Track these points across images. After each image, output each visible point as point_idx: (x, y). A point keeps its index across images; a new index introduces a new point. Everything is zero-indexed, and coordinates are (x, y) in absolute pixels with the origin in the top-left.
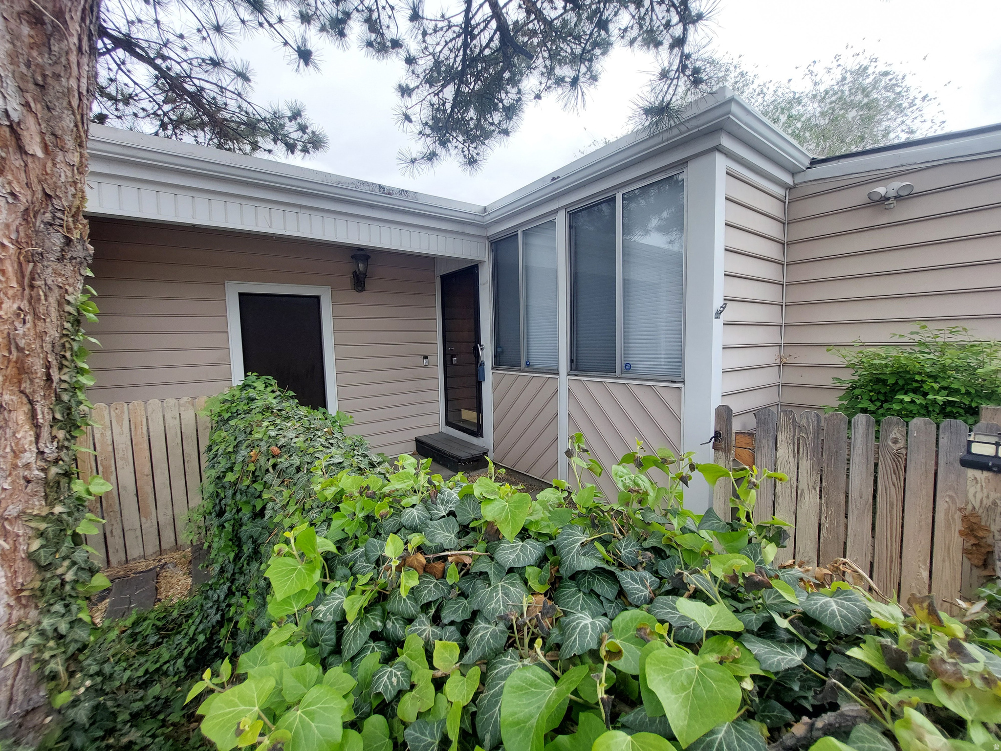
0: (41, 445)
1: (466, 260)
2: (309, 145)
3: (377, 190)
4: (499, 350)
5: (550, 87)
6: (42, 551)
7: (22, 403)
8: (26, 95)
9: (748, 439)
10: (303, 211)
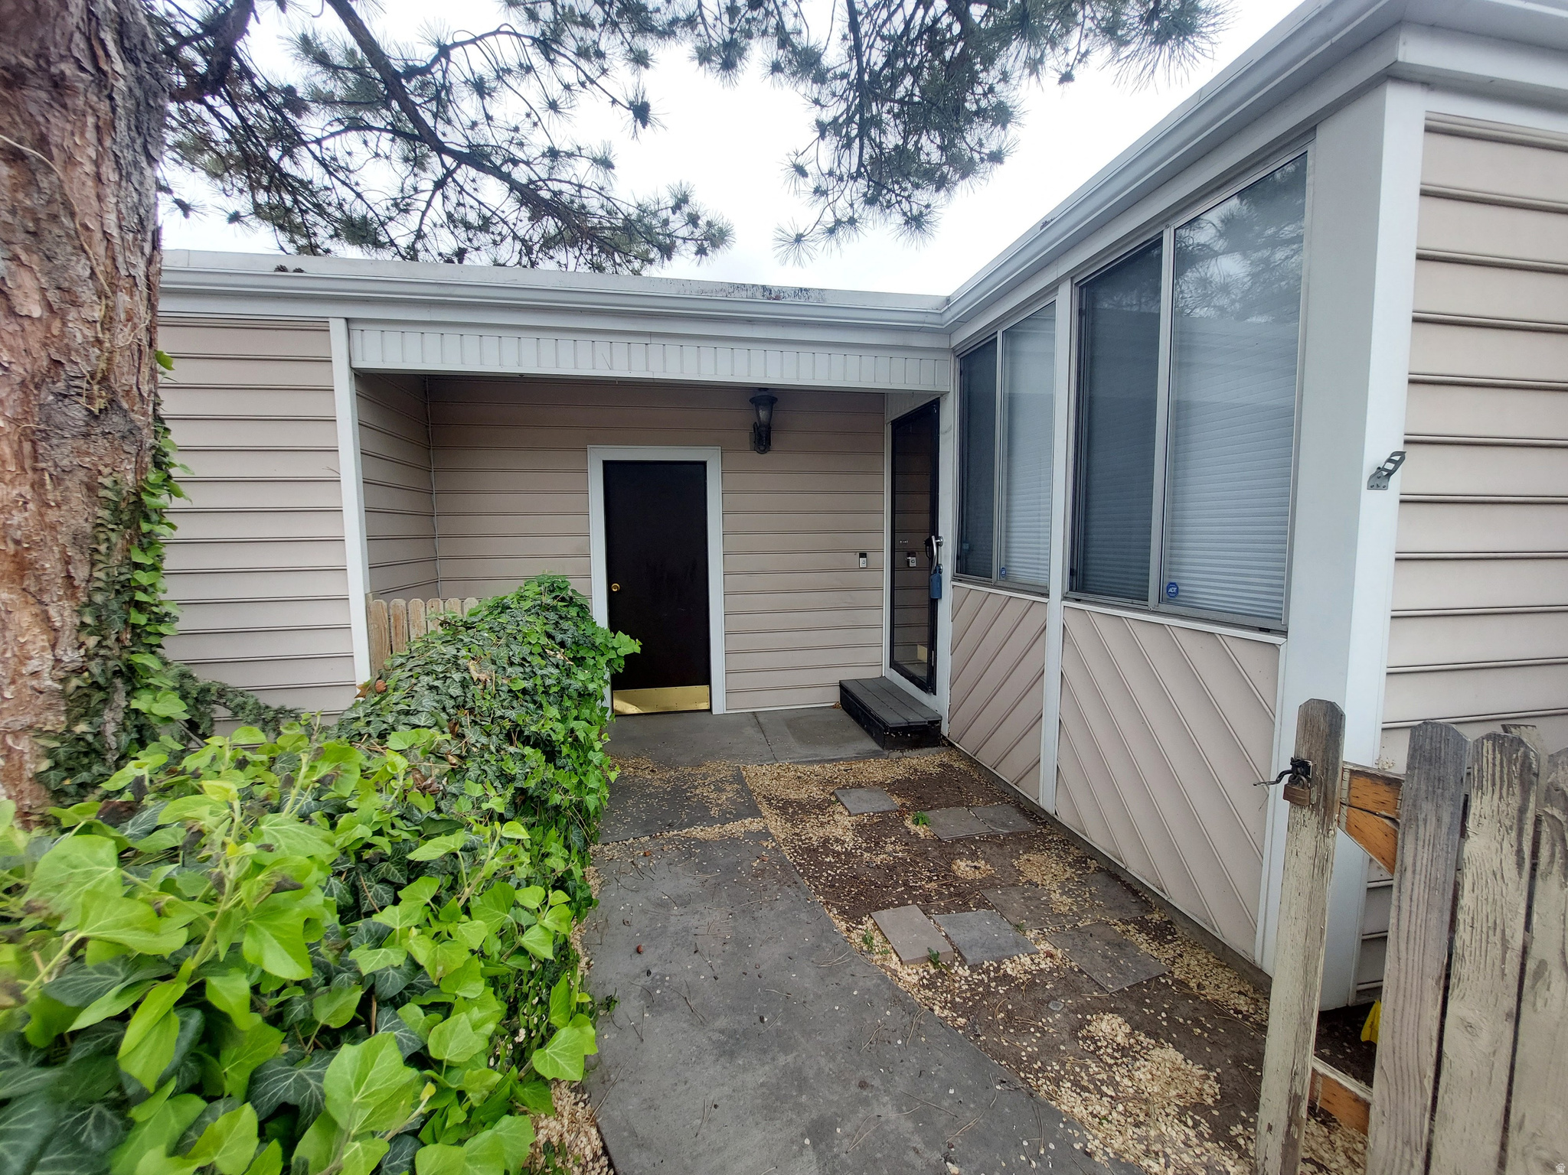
0: (59, 652)
1: (913, 394)
2: (706, 244)
3: (759, 294)
4: (966, 547)
5: (1087, 52)
6: (52, 772)
7: (27, 603)
8: (12, 247)
9: (1384, 793)
10: (655, 340)
